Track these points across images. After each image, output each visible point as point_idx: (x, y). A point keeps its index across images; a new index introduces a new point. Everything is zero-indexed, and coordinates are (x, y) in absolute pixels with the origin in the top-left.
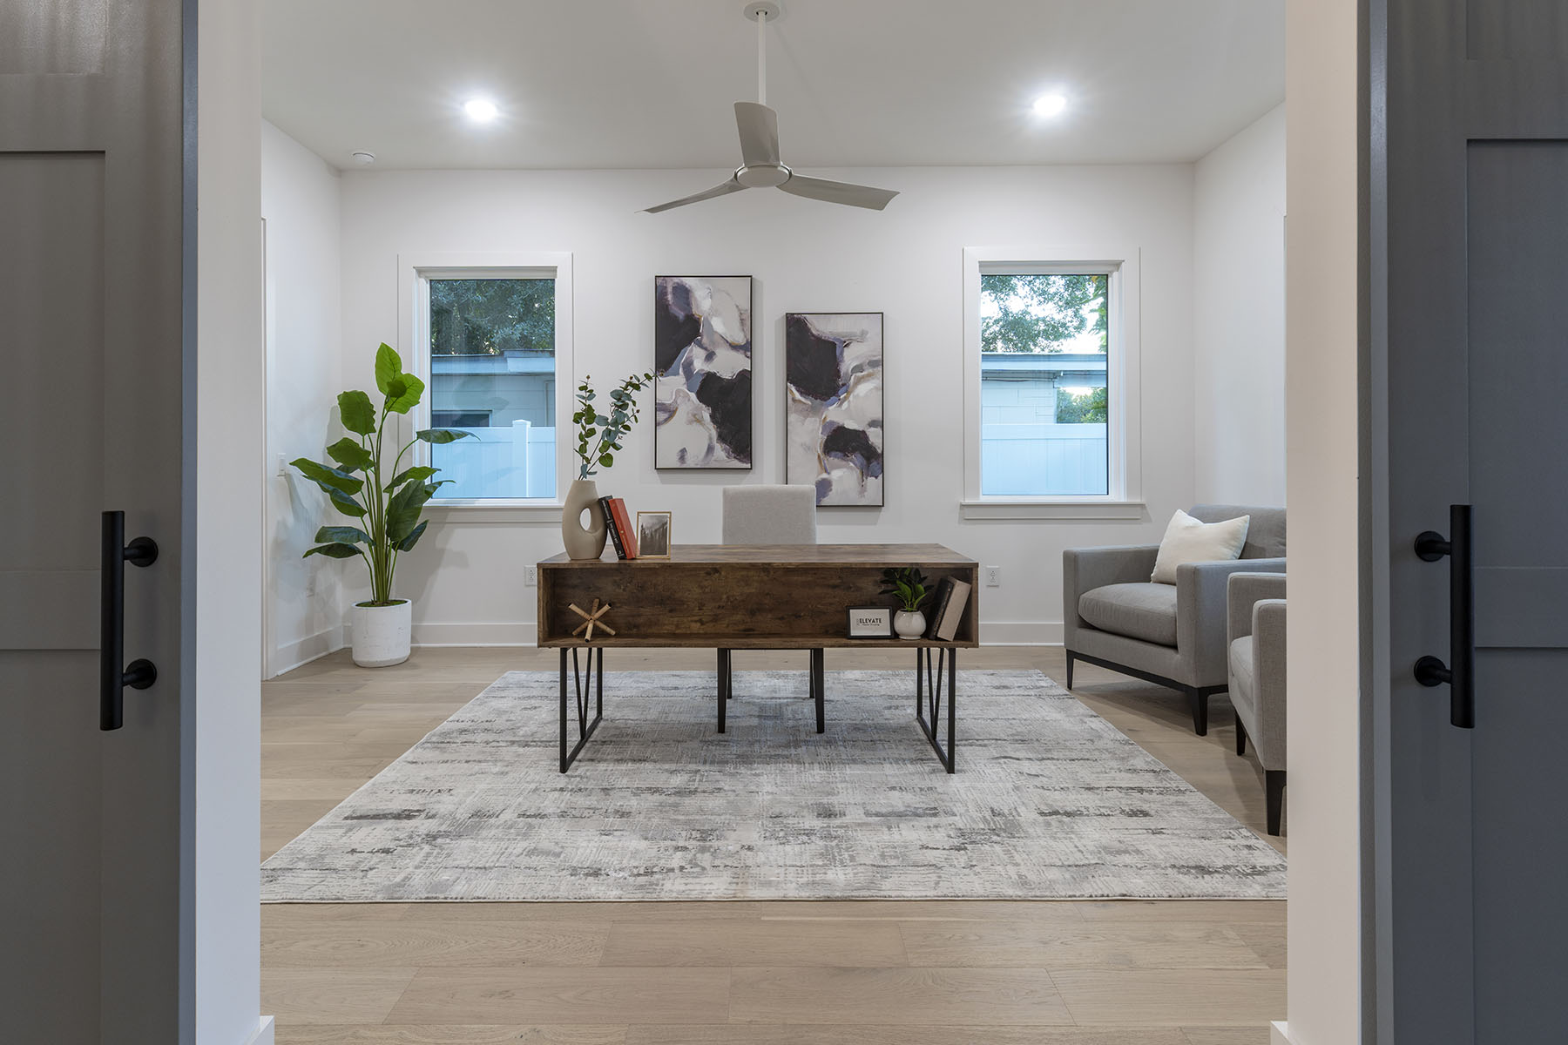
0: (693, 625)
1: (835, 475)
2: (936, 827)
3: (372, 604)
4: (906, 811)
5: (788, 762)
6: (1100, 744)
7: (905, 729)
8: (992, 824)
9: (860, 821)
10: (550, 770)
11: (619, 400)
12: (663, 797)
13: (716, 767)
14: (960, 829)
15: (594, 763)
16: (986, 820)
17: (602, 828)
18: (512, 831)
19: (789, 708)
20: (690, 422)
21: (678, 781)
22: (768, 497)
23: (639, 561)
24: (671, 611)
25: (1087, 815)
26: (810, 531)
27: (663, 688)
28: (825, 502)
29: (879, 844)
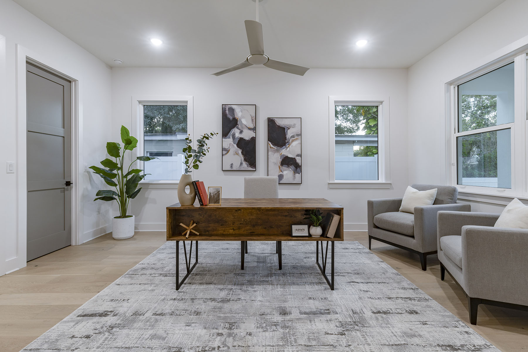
0: (231, 230)
1: (285, 173)
2: (330, 320)
3: (120, 217)
4: (317, 311)
5: (268, 284)
6: (388, 275)
7: (311, 268)
8: (354, 319)
9: (298, 317)
10: (172, 289)
11: (200, 143)
12: (216, 303)
13: (239, 287)
14: (341, 322)
15: (190, 285)
16: (351, 316)
17: (187, 322)
18: (148, 323)
19: (269, 258)
20: (234, 155)
21: (223, 294)
22: (262, 180)
23: (208, 207)
24: (221, 225)
25: (392, 313)
26: (276, 193)
27: (223, 249)
28: (281, 182)
29: (307, 331)
